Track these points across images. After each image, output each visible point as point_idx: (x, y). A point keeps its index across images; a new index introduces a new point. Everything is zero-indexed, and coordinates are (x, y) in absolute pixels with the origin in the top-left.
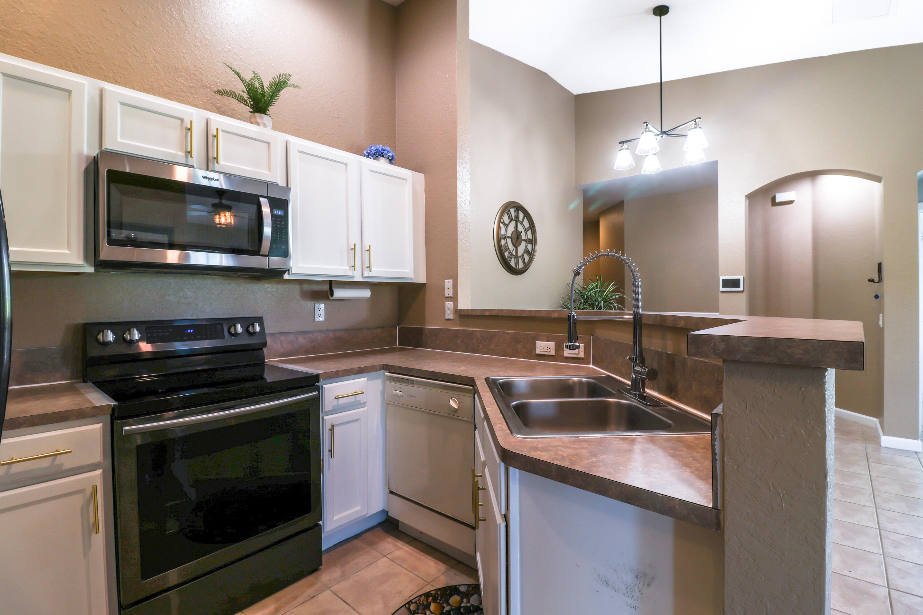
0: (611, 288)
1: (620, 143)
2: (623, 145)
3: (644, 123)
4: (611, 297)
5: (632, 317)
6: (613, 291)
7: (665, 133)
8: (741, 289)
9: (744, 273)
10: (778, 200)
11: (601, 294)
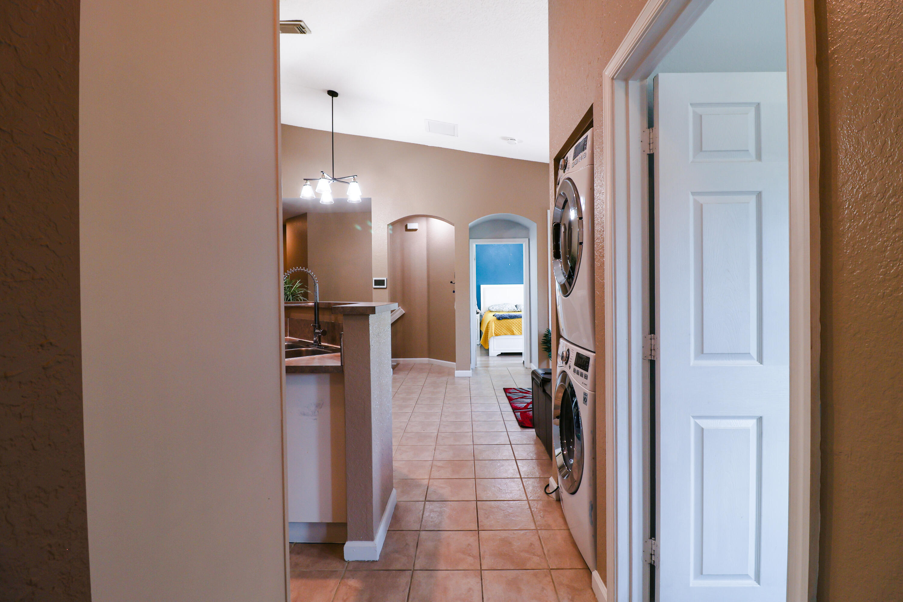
0: (298, 284)
1: (304, 179)
2: (307, 182)
3: (321, 172)
4: (298, 292)
5: (314, 304)
6: (299, 287)
7: (335, 179)
8: (385, 287)
9: (387, 276)
10: (409, 228)
11: (289, 289)
